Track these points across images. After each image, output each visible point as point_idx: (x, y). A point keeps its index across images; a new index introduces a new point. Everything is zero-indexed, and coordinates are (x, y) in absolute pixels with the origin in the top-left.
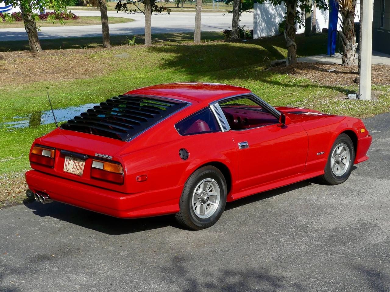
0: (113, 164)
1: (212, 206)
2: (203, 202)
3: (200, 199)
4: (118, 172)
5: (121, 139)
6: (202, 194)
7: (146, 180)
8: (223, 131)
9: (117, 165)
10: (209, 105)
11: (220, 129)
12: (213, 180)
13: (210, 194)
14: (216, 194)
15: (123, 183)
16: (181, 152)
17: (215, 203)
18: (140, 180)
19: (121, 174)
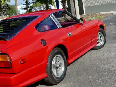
0: (2, 56)
1: (61, 69)
2: (57, 68)
3: (55, 67)
4: (7, 60)
5: (4, 40)
6: (56, 64)
7: (26, 62)
8: (59, 28)
9: (5, 56)
10: (49, 16)
11: (57, 28)
12: (60, 55)
13: (59, 63)
14: (62, 62)
15: (11, 67)
16: (42, 41)
17: (62, 67)
18: (22, 62)
19: (9, 61)
